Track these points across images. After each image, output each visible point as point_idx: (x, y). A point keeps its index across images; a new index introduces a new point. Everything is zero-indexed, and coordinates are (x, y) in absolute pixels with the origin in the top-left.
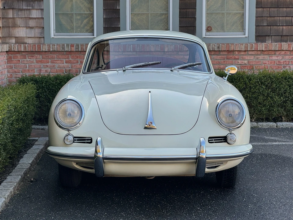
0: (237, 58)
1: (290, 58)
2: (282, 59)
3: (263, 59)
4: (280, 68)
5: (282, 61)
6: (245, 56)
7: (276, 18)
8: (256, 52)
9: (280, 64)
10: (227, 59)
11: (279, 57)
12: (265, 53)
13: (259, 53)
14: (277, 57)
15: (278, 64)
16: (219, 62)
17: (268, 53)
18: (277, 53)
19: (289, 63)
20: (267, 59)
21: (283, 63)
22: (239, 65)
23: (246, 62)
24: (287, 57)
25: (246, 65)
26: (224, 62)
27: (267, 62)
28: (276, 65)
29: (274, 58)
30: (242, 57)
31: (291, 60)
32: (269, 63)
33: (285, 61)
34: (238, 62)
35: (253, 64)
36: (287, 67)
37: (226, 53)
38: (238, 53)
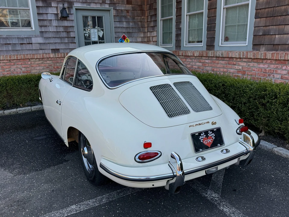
0: (235, 63)
1: (275, 67)
2: (268, 68)
3: (253, 67)
4: (266, 76)
5: (267, 70)
6: (240, 63)
7: (270, 27)
8: (248, 59)
9: (266, 72)
10: (229, 64)
11: (265, 66)
12: (255, 61)
13: (250, 60)
14: (264, 65)
15: (264, 72)
16: (223, 66)
17: (257, 61)
18: (264, 61)
19: (273, 72)
20: (256, 67)
21: (269, 72)
22: (236, 70)
23: (241, 67)
24: (272, 66)
25: (241, 70)
26: (227, 66)
27: (256, 70)
28: (262, 72)
29: (261, 66)
30: (238, 63)
31: (275, 70)
32: (257, 70)
33: (270, 70)
34: (235, 67)
35: (246, 70)
36: (272, 76)
37: (227, 59)
38: (236, 60)
